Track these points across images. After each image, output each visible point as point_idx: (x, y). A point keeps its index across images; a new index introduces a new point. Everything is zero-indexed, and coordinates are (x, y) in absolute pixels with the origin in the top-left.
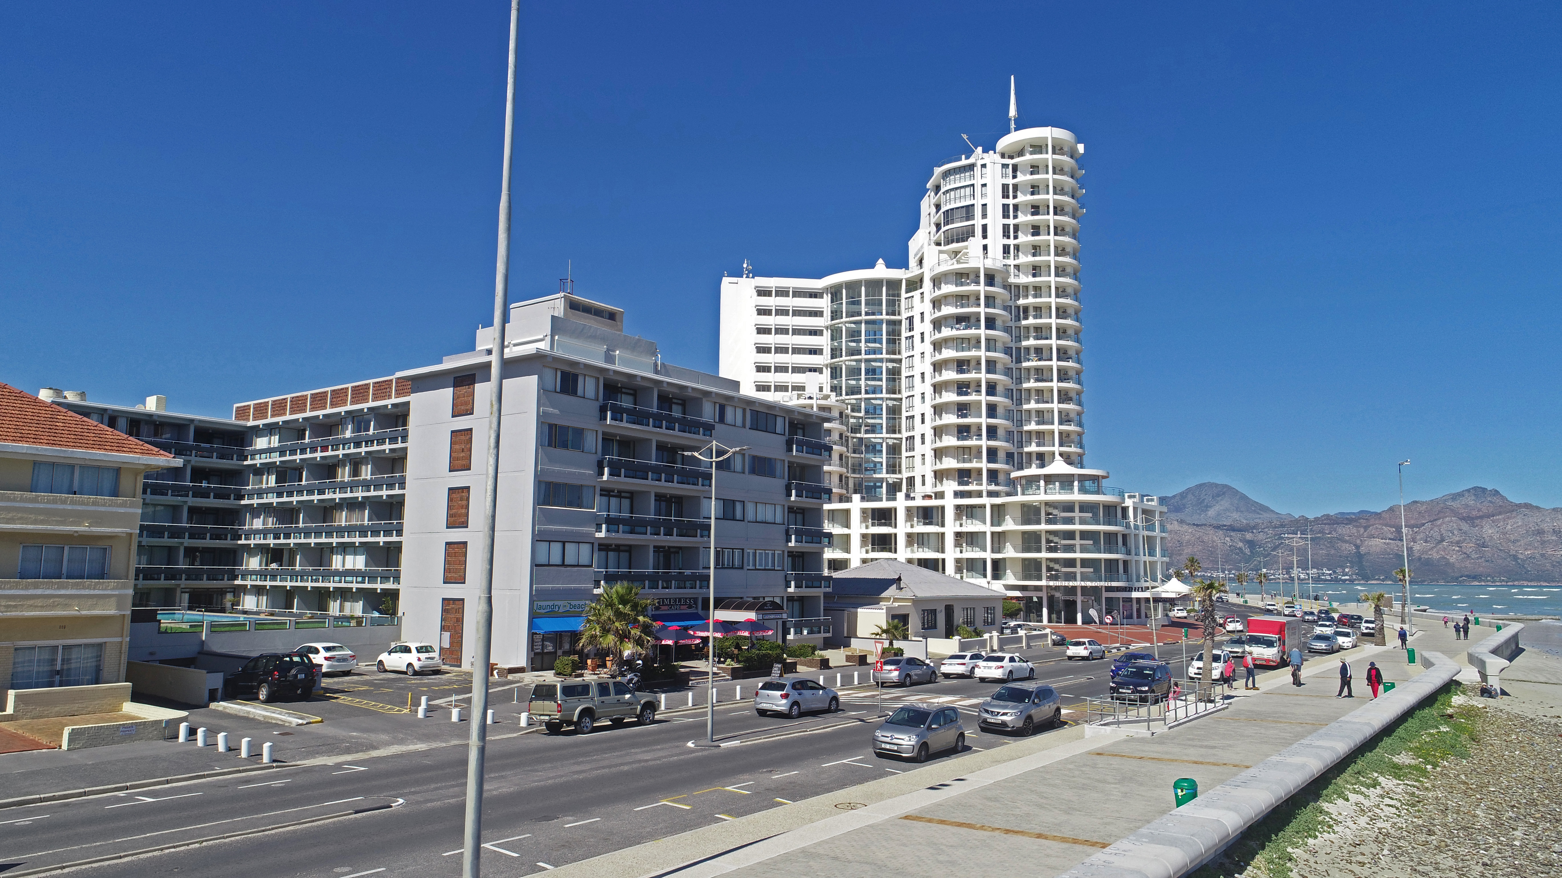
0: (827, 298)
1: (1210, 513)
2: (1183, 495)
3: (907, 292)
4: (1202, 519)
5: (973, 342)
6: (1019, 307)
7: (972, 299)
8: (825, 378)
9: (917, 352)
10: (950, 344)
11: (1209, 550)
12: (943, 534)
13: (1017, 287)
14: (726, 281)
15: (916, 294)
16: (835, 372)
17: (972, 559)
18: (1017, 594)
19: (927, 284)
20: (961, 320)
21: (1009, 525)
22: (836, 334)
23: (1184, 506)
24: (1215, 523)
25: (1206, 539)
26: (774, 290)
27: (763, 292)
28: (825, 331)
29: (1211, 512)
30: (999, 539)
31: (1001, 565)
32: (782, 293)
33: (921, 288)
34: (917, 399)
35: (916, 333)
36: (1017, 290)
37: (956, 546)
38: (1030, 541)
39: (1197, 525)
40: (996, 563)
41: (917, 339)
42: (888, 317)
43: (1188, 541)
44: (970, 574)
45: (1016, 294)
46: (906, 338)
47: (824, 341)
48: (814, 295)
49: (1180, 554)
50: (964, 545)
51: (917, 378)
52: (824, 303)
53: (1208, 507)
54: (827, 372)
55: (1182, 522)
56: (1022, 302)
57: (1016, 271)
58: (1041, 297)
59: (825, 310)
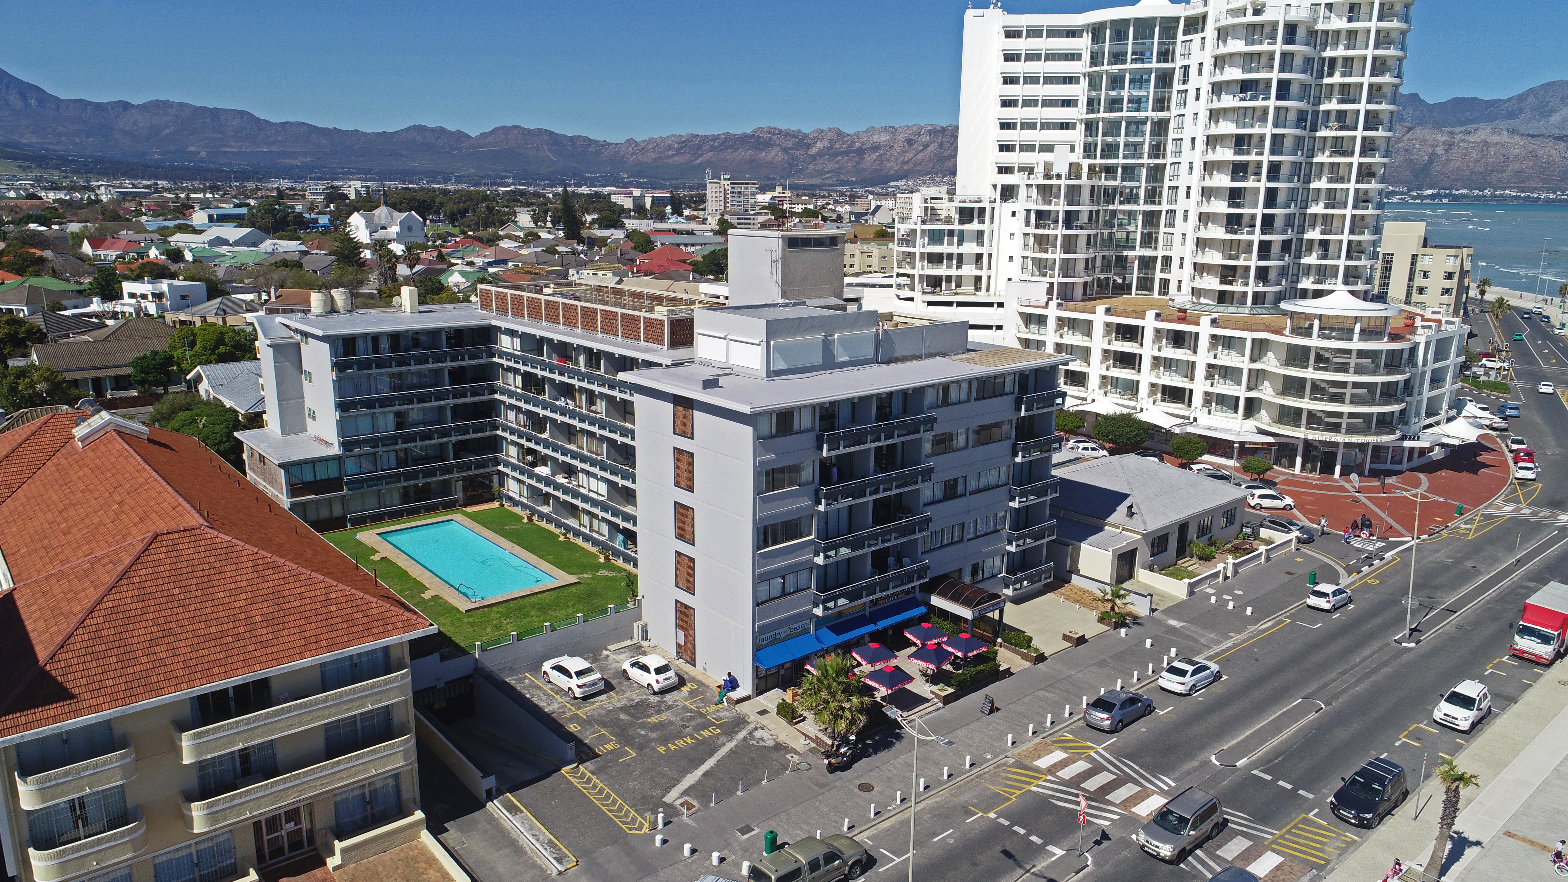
0: (1087, 38)
1: (1552, 119)
2: (1521, 98)
3: (1184, 34)
4: (1540, 126)
5: (1258, 113)
6: (1324, 59)
7: (1264, 60)
8: (1078, 136)
9: (1189, 111)
10: (1230, 115)
11: (1541, 167)
12: (1194, 363)
13: (1326, 32)
14: (970, 13)
15: (1196, 38)
16: (1090, 127)
17: (1223, 395)
18: (1270, 439)
19: (1210, 32)
20: (1245, 86)
21: (1271, 363)
22: (1094, 81)
23: (1521, 110)
24: (1556, 132)
25: (1540, 152)
26: (1025, 29)
27: (1012, 33)
28: (1082, 78)
29: (1555, 118)
30: (1257, 377)
31: (1256, 404)
32: (1035, 33)
33: (1203, 31)
34: (1184, 168)
35: (1191, 87)
36: (1324, 37)
37: (1207, 378)
38: (1293, 386)
39: (1533, 136)
40: (1250, 402)
41: (1191, 95)
42: (1159, 65)
43: (1517, 156)
44: (1219, 407)
45: (1323, 40)
46: (1179, 92)
47: (1080, 91)
48: (1072, 33)
49: (1504, 171)
50: (1216, 377)
51: (1186, 144)
52: (1083, 44)
53: (1552, 111)
54: (1081, 128)
55: (1513, 132)
56: (1328, 53)
57: (1327, 13)
58: (1354, 48)
59: (1083, 52)
